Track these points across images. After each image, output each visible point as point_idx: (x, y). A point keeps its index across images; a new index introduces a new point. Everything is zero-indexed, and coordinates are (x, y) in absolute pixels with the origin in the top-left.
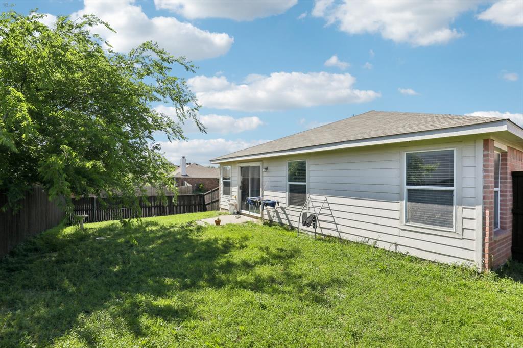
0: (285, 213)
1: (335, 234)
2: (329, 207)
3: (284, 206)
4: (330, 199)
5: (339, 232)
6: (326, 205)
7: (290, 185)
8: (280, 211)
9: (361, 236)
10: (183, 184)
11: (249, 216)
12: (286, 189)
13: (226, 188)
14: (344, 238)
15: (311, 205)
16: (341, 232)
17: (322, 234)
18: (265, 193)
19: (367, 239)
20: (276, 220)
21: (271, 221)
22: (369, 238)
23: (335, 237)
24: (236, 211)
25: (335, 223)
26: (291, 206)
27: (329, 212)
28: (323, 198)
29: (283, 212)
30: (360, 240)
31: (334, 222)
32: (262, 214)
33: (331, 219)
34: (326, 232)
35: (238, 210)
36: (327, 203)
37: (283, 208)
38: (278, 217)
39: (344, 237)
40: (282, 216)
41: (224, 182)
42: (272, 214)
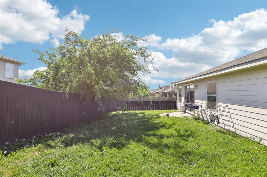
0: (205, 113)
1: (233, 130)
2: (229, 111)
3: (205, 109)
4: (230, 106)
5: (235, 129)
6: (227, 110)
7: (208, 96)
8: (203, 112)
9: (250, 134)
10: (172, 96)
11: (189, 113)
12: (206, 99)
13: (180, 97)
14: (238, 134)
15: (218, 109)
16: (236, 129)
17: (224, 129)
18: (196, 101)
19: (254, 137)
20: (201, 117)
21: (199, 117)
22: (256, 136)
23: (232, 132)
24: (183, 110)
25: (232, 123)
26: (208, 109)
27: (229, 114)
28: (225, 105)
29: (204, 113)
30: (249, 136)
31: (232, 121)
32: (195, 113)
33: (230, 119)
34: (227, 128)
35: (185, 110)
36: (228, 108)
37: (204, 110)
38: (202, 115)
39: (238, 132)
40: (204, 115)
41: (179, 94)
42: (199, 113)
